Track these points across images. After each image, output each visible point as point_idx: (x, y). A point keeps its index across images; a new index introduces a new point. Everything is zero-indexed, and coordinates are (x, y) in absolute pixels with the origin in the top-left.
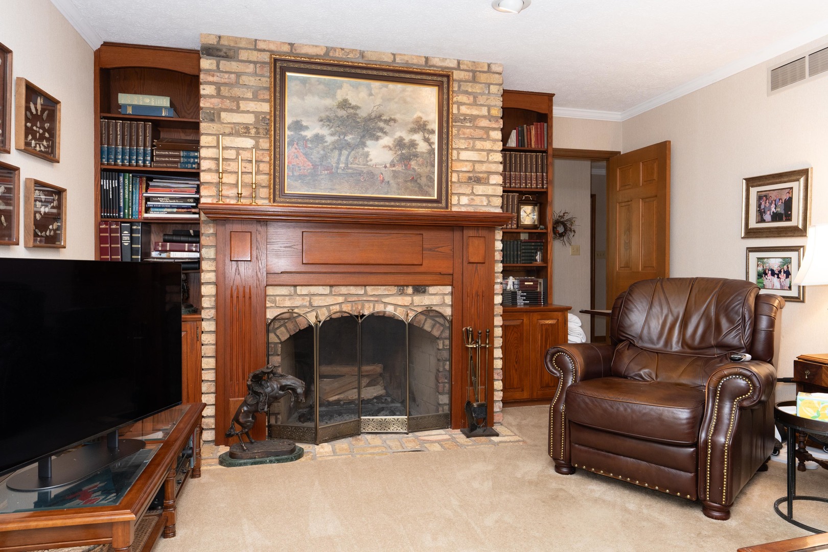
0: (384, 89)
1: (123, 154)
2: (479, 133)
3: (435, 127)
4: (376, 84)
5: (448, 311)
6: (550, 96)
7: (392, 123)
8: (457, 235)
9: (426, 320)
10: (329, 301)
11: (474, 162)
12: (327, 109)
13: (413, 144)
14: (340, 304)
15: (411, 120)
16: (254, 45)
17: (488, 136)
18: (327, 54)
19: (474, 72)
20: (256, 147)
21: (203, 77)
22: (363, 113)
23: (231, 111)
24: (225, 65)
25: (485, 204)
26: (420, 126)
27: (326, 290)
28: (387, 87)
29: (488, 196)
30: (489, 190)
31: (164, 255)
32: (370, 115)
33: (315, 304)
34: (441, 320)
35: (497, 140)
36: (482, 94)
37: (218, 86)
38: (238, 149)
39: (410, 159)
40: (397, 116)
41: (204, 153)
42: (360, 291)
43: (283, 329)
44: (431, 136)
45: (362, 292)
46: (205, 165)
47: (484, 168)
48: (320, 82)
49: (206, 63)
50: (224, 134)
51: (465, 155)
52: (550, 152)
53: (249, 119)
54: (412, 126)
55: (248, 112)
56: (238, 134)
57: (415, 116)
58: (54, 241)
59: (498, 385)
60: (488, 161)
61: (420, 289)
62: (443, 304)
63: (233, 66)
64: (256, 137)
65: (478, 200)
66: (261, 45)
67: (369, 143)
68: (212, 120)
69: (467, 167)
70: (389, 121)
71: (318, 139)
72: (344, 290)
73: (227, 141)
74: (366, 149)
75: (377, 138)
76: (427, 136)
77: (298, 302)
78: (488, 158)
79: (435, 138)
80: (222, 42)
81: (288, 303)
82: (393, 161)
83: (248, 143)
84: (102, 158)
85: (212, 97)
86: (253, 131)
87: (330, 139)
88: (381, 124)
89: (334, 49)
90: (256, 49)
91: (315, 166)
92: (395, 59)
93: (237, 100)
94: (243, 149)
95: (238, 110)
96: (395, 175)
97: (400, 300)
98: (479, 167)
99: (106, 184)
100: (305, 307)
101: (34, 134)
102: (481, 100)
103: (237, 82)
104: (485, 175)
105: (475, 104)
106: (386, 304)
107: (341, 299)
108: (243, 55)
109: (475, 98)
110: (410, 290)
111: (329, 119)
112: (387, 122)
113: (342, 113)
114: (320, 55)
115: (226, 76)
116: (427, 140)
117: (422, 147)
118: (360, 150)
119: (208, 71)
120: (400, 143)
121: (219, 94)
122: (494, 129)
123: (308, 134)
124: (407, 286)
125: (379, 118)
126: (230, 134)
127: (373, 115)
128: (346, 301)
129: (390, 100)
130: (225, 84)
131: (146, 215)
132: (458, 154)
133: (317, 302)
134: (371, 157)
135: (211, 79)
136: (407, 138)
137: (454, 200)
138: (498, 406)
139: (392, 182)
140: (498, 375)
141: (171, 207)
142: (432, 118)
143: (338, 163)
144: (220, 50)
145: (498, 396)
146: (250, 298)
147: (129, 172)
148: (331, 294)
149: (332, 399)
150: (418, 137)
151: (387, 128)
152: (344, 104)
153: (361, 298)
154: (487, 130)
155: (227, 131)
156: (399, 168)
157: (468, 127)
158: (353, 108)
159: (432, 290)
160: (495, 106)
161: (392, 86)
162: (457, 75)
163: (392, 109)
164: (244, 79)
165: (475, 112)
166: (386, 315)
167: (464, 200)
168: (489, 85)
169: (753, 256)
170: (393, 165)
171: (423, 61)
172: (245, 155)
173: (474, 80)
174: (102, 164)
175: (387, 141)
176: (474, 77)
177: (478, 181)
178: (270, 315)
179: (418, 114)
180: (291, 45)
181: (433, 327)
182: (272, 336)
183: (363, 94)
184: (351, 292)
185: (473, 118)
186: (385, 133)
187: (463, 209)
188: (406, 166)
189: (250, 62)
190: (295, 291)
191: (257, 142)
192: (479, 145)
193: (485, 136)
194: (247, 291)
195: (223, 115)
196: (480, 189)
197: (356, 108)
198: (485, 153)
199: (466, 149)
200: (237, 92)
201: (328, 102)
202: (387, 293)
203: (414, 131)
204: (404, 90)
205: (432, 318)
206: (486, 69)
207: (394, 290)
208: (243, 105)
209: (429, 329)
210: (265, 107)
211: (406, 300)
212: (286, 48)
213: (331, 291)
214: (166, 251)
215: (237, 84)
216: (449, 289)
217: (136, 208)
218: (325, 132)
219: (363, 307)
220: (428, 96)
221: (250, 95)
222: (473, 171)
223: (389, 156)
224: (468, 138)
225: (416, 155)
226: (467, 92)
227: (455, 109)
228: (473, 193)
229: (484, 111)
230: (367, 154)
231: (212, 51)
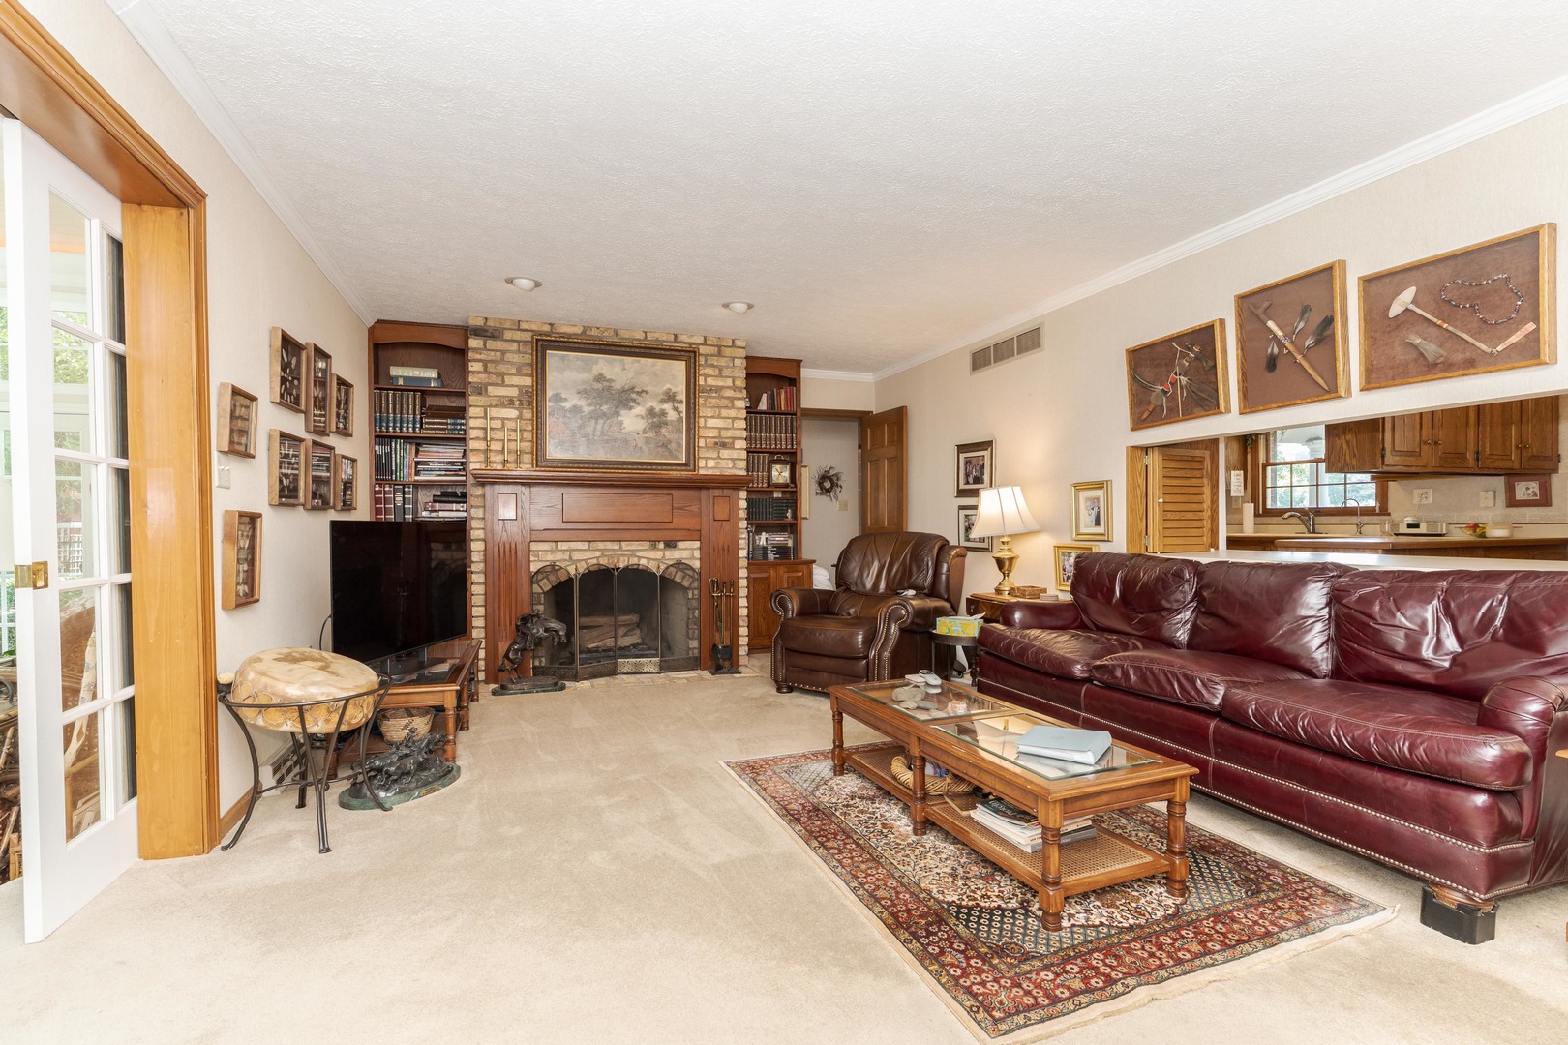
0: (637, 364)
1: (395, 421)
2: (725, 402)
3: (683, 397)
4: (629, 360)
5: (696, 564)
6: (798, 363)
7: (644, 395)
8: (704, 493)
9: (676, 572)
10: (588, 555)
11: (720, 429)
12: (584, 382)
13: (663, 413)
14: (598, 558)
15: (661, 391)
16: (517, 326)
17: (733, 405)
18: (584, 332)
19: (719, 347)
20: (520, 417)
21: (471, 355)
22: (617, 386)
23: (497, 385)
24: (491, 344)
25: (730, 466)
26: (670, 397)
27: (585, 545)
28: (639, 362)
29: (733, 460)
30: (734, 454)
31: (433, 514)
32: (623, 387)
33: (575, 558)
34: (690, 572)
35: (742, 409)
36: (727, 367)
37: (485, 363)
38: (503, 419)
39: (661, 427)
40: (648, 388)
41: (472, 423)
42: (616, 546)
43: (545, 580)
44: (679, 406)
45: (618, 547)
46: (473, 433)
47: (729, 434)
48: (578, 359)
49: (474, 343)
50: (491, 406)
51: (711, 423)
52: (799, 414)
53: (514, 392)
54: (662, 397)
55: (512, 386)
56: (503, 406)
57: (665, 388)
59: (744, 631)
60: (733, 428)
61: (670, 544)
62: (693, 558)
63: (499, 345)
64: (520, 408)
65: (724, 464)
66: (524, 326)
67: (623, 412)
68: (480, 394)
69: (714, 433)
70: (641, 393)
71: (576, 409)
72: (601, 545)
73: (493, 412)
74: (620, 418)
75: (631, 408)
76: (676, 405)
77: (559, 556)
78: (733, 425)
79: (683, 408)
80: (489, 324)
81: (550, 557)
82: (645, 429)
83: (513, 413)
84: (375, 426)
85: (479, 372)
86: (517, 403)
87: (587, 410)
88: (634, 396)
89: (591, 328)
90: (519, 329)
91: (573, 434)
92: (646, 336)
93: (502, 375)
94: (508, 419)
95: (503, 384)
96: (647, 441)
97: (652, 554)
98: (724, 434)
99: (380, 450)
100: (566, 560)
101: (339, 416)
102: (726, 372)
103: (503, 359)
104: (731, 441)
105: (720, 376)
106: (639, 558)
107: (598, 554)
108: (508, 335)
109: (720, 370)
110: (661, 545)
111: (585, 392)
112: (639, 393)
113: (598, 386)
114: (577, 334)
115: (493, 354)
116: (676, 409)
117: (672, 416)
118: (615, 420)
119: (476, 350)
120: (651, 412)
121: (486, 371)
122: (739, 399)
123: (567, 405)
124: (659, 541)
125: (632, 390)
126: (496, 406)
127: (627, 387)
128: (603, 556)
129: (642, 373)
130: (491, 361)
131: (417, 478)
132: (705, 421)
133: (576, 556)
134: (624, 425)
135: (478, 357)
136: (658, 407)
137: (702, 463)
138: (743, 651)
139: (644, 448)
140: (743, 622)
141: (440, 470)
142: (680, 390)
143: (595, 431)
144: (487, 331)
145: (744, 641)
146: (516, 552)
147: (400, 438)
148: (589, 549)
149: (591, 646)
150: (667, 407)
151: (639, 399)
152: (600, 378)
153: (617, 553)
154: (732, 399)
155: (494, 403)
156: (651, 435)
157: (714, 397)
158: (608, 381)
159: (681, 544)
160: (739, 378)
161: (643, 360)
162: (703, 350)
163: (644, 382)
164: (509, 357)
165: (720, 383)
166: (640, 567)
167: (711, 463)
168: (733, 358)
169: (963, 513)
170: (645, 432)
171: (672, 338)
172: (510, 424)
173: (719, 354)
174: (376, 431)
175: (639, 410)
176: (719, 352)
177: (724, 445)
178: (534, 568)
179: (668, 386)
180: (551, 325)
181: (683, 578)
182: (535, 586)
183: (617, 368)
184: (608, 547)
185: (719, 389)
186: (638, 404)
187: (710, 472)
188: (656, 432)
189: (514, 341)
190: (556, 546)
191: (521, 413)
192: (724, 413)
193: (730, 405)
194: (513, 546)
195: (490, 388)
196: (725, 453)
197: (612, 381)
198: (730, 421)
199: (712, 417)
200: (502, 368)
201: (586, 376)
202: (640, 548)
203: (663, 401)
204: (654, 365)
205: (682, 570)
206: (730, 344)
207: (647, 545)
208: (508, 380)
209: (679, 581)
210: (528, 381)
211: (658, 554)
212: (547, 328)
213: (589, 546)
214: (435, 511)
215: (502, 360)
216: (697, 544)
217: (406, 471)
218: (582, 403)
219: (618, 561)
220: (679, 367)
221: (514, 371)
222: (720, 437)
223: (641, 425)
224: (714, 407)
225: (666, 423)
226: (712, 366)
227: (701, 381)
228: (719, 457)
229: (729, 382)
230: (621, 423)
231: (479, 332)
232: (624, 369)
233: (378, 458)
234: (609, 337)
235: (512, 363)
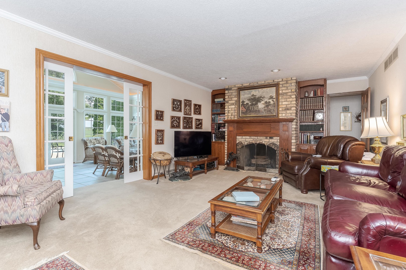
0: (262, 90)
1: (216, 111)
2: (288, 97)
3: (275, 97)
4: (260, 89)
5: (278, 144)
8: (280, 123)
9: (273, 145)
10: (250, 140)
11: (287, 105)
12: (249, 97)
13: (269, 102)
14: (252, 141)
15: (269, 96)
17: (291, 97)
18: (249, 85)
19: (287, 81)
20: (235, 107)
21: (226, 95)
22: (257, 97)
24: (230, 91)
25: (290, 115)
26: (271, 98)
29: (291, 113)
30: (291, 112)
31: (222, 130)
33: (246, 140)
35: (294, 98)
36: (289, 86)
37: (228, 96)
39: (269, 106)
40: (265, 96)
41: (226, 110)
43: (240, 145)
45: (257, 138)
46: (226, 112)
47: (290, 106)
48: (248, 92)
49: (226, 92)
50: (229, 105)
51: (284, 103)
52: (325, 96)
53: (234, 102)
54: (269, 98)
56: (232, 105)
57: (270, 95)
58: (201, 128)
60: (291, 104)
61: (271, 138)
62: (277, 142)
63: (231, 91)
65: (288, 115)
66: (236, 86)
67: (258, 103)
68: (227, 103)
69: (285, 106)
70: (263, 97)
71: (247, 104)
72: (253, 137)
73: (229, 107)
74: (258, 105)
75: (260, 102)
77: (243, 140)
78: (291, 103)
79: (275, 100)
80: (229, 87)
81: (241, 140)
84: (212, 112)
85: (227, 98)
86: (234, 104)
87: (250, 104)
88: (261, 99)
89: (251, 83)
91: (247, 110)
92: (265, 82)
93: (232, 98)
95: (232, 100)
96: (265, 110)
97: (266, 140)
98: (288, 106)
99: (213, 117)
100: (245, 141)
101: (196, 111)
102: (289, 88)
103: (232, 94)
104: (290, 108)
105: (287, 89)
106: (263, 141)
107: (252, 140)
108: (233, 89)
109: (287, 88)
110: (269, 138)
111: (249, 99)
112: (263, 98)
113: (252, 97)
115: (230, 94)
116: (273, 101)
117: (272, 103)
118: (256, 105)
119: (227, 93)
120: (266, 102)
121: (228, 98)
122: (293, 95)
123: (245, 103)
124: (268, 137)
125: (261, 97)
126: (230, 105)
127: (259, 97)
129: (264, 92)
131: (219, 122)
132: (282, 103)
133: (247, 140)
135: (227, 95)
136: (268, 101)
137: (280, 115)
139: (264, 112)
142: (274, 95)
143: (251, 109)
147: (216, 114)
148: (250, 138)
149: (253, 163)
150: (271, 100)
151: (263, 99)
152: (253, 95)
153: (257, 140)
154: (290, 96)
156: (266, 108)
157: (285, 96)
159: (274, 138)
160: (293, 89)
161: (264, 89)
162: (281, 83)
163: (264, 95)
164: (233, 94)
165: (287, 91)
166: (263, 143)
167: (284, 115)
168: (291, 83)
170: (264, 108)
171: (272, 81)
172: (233, 109)
173: (287, 83)
175: (263, 102)
176: (287, 82)
177: (288, 109)
178: (237, 143)
179: (271, 95)
181: (275, 147)
182: (238, 147)
183: (257, 92)
185: (286, 93)
186: (262, 100)
187: (283, 117)
188: (267, 108)
189: (234, 90)
190: (242, 137)
191: (235, 106)
192: (288, 100)
193: (290, 97)
195: (229, 102)
196: (288, 112)
197: (256, 95)
199: (284, 101)
200: (232, 96)
201: (250, 95)
202: (263, 138)
203: (270, 99)
204: (267, 89)
205: (274, 145)
206: (290, 79)
207: (265, 138)
208: (233, 99)
209: (273, 148)
210: (237, 99)
211: (268, 140)
212: (241, 85)
214: (222, 129)
215: (232, 95)
216: (279, 138)
217: (217, 121)
218: (249, 102)
219: (257, 142)
220: (274, 89)
221: (234, 97)
223: (263, 106)
224: (285, 99)
225: (270, 105)
226: (285, 87)
227: (281, 92)
228: (286, 113)
229: (290, 91)
230: (258, 106)
231: (228, 89)
232: (259, 92)
233: (212, 118)
234: (256, 85)
235: (234, 95)
